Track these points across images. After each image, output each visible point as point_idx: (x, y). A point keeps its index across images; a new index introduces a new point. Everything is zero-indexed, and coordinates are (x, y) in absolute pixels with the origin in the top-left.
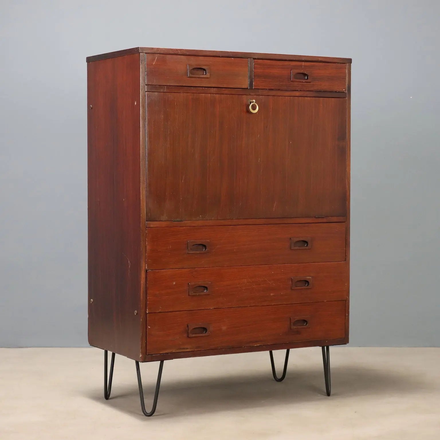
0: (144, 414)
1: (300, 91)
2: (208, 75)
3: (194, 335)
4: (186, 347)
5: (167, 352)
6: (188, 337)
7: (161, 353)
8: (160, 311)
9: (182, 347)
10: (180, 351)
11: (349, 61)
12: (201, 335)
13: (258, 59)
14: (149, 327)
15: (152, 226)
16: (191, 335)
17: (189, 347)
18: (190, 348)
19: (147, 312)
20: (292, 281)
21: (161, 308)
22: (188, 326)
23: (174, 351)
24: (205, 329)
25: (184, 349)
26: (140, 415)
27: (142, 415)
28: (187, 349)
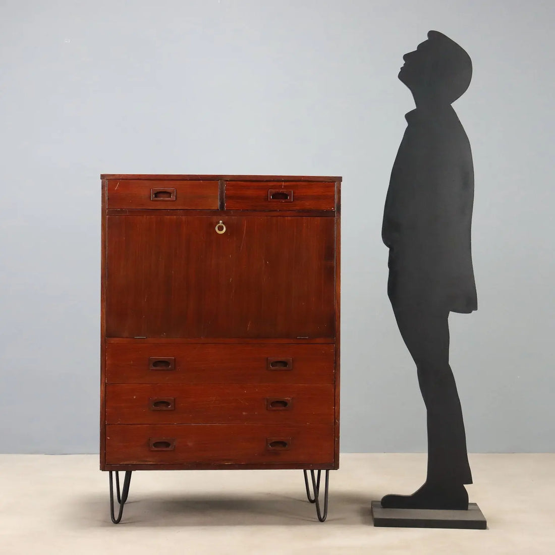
1: (280, 211)
2: (173, 197)
3: (155, 449)
4: (148, 460)
5: (128, 463)
6: (150, 450)
7: (121, 463)
8: (119, 422)
9: (144, 460)
10: (142, 464)
11: (339, 179)
12: (164, 449)
13: (230, 181)
14: (108, 438)
15: (112, 342)
18: (153, 462)
19: (106, 423)
20: (267, 402)
21: (120, 420)
22: (149, 440)
23: (135, 463)
24: (167, 444)
25: (146, 461)
28: (150, 461)
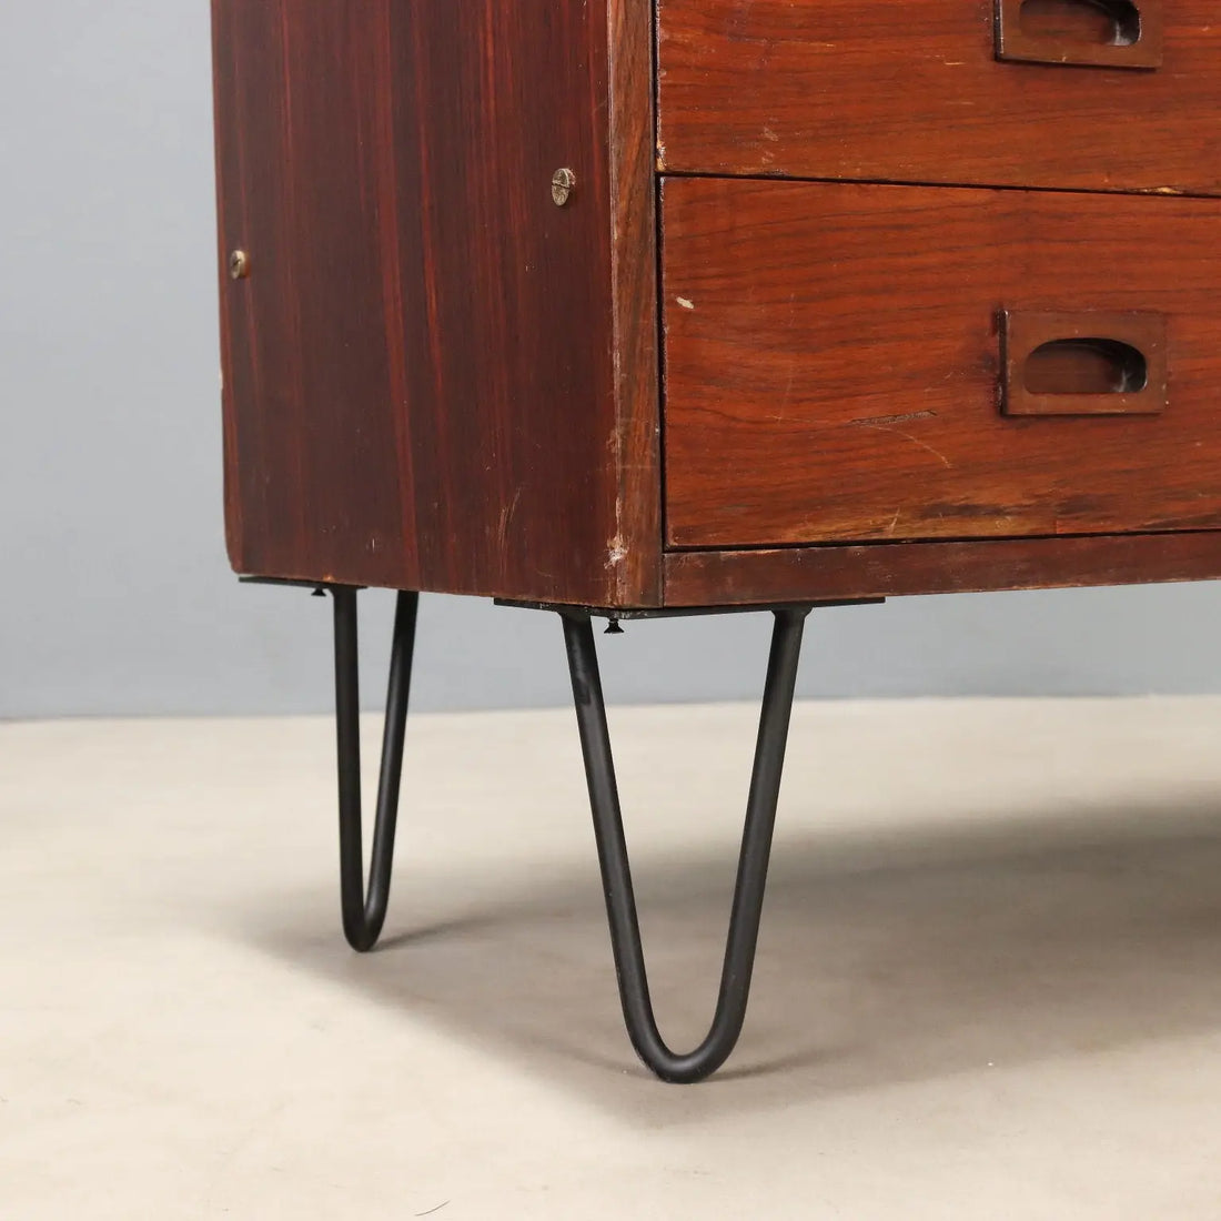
0: (641, 1064)
3: (1046, 403)
4: (984, 498)
5: (837, 537)
6: (1002, 411)
7: (790, 536)
8: (766, 162)
9: (956, 496)
10: (942, 534)
12: (1103, 404)
14: (687, 304)
16: (1025, 402)
17: (1005, 503)
18: (1022, 512)
19: (661, 167)
21: (773, 137)
22: (998, 323)
23: (890, 532)
24: (1122, 361)
25: (968, 511)
26: (613, 1066)
27: (633, 1072)
28: (997, 512)
